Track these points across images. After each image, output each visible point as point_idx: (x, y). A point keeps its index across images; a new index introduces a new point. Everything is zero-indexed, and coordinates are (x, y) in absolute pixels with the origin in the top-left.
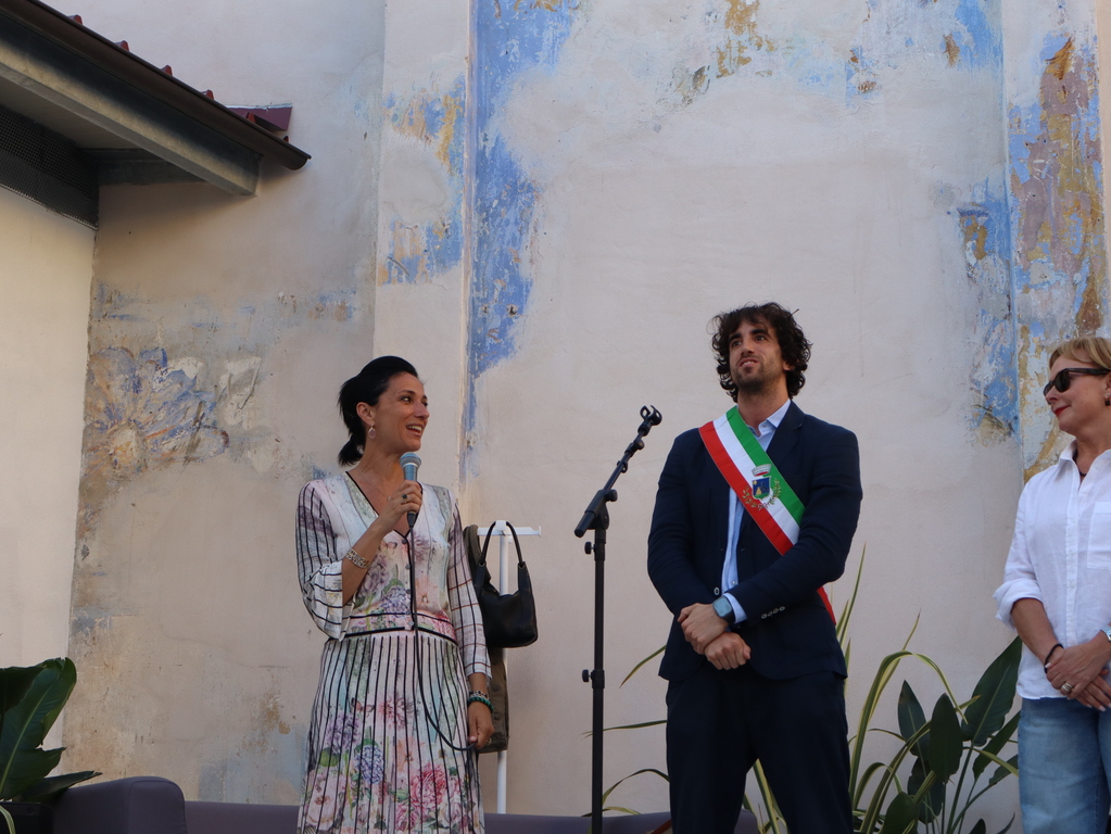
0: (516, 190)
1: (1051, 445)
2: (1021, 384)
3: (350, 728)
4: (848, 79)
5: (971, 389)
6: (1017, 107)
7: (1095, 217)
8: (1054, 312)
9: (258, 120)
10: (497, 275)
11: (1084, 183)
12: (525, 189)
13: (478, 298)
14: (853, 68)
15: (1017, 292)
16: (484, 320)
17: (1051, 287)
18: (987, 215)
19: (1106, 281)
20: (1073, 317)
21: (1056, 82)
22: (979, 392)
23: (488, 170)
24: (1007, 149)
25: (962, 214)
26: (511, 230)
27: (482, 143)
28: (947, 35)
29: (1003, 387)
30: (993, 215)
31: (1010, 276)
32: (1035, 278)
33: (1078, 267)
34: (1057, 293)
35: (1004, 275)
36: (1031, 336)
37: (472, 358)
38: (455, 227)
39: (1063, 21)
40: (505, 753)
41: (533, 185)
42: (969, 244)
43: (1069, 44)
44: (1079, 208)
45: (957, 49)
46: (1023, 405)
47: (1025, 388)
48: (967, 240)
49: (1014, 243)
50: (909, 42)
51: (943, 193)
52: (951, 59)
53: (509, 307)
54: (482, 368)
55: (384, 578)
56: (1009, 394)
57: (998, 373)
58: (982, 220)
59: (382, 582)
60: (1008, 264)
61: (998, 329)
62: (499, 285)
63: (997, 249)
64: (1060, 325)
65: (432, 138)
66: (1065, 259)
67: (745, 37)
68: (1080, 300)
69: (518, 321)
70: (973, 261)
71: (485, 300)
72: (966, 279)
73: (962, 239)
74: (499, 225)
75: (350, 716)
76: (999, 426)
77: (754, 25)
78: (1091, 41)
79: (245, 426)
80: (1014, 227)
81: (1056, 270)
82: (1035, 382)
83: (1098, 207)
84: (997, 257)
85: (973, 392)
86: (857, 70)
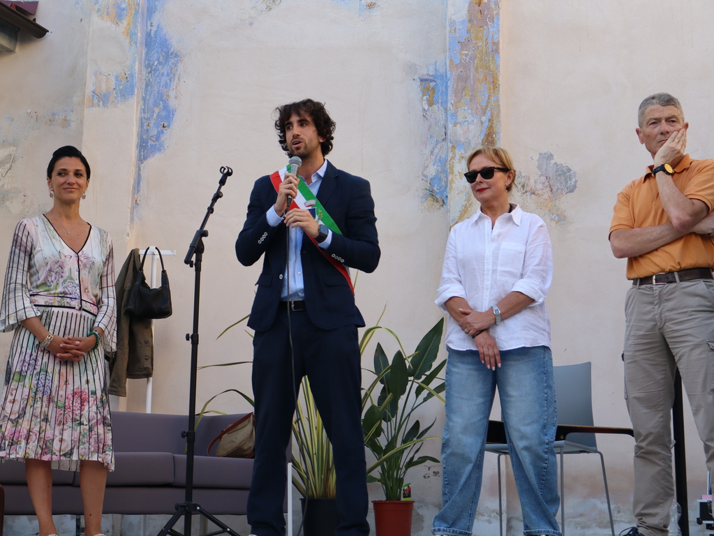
0: (168, 56)
1: (465, 213)
2: (450, 178)
3: (34, 361)
4: (361, 1)
6: (454, 21)
7: (495, 85)
8: (470, 138)
9: (18, 8)
10: (156, 105)
11: (489, 66)
12: (174, 56)
13: (144, 118)
15: (450, 126)
16: (148, 130)
17: (468, 124)
18: (435, 81)
19: (499, 122)
20: (480, 141)
21: (477, 7)
22: (427, 181)
23: (152, 44)
24: (448, 44)
25: (422, 80)
26: (164, 79)
27: (149, 28)
29: (440, 179)
30: (439, 81)
31: (446, 116)
32: (460, 119)
33: (484, 113)
34: (472, 127)
35: (444, 116)
36: (457, 151)
37: (140, 152)
38: (132, 76)
40: (151, 379)
41: (178, 54)
42: (425, 98)
44: (486, 80)
46: (450, 190)
47: (452, 180)
48: (423, 95)
49: (449, 98)
51: (411, 68)
53: (162, 123)
54: (145, 158)
55: (63, 275)
56: (443, 183)
57: (438, 171)
58: (432, 84)
59: (62, 277)
60: (446, 109)
61: (439, 146)
62: (157, 110)
63: (440, 101)
64: (473, 145)
65: (120, 23)
66: (477, 108)
68: (485, 131)
69: (167, 132)
70: (426, 107)
71: (148, 119)
72: (422, 118)
73: (421, 95)
74: (158, 76)
75: (34, 354)
76: (437, 201)
79: (6, 187)
80: (450, 89)
81: (472, 114)
82: (458, 177)
83: (497, 79)
84: (440, 106)
85: (423, 181)
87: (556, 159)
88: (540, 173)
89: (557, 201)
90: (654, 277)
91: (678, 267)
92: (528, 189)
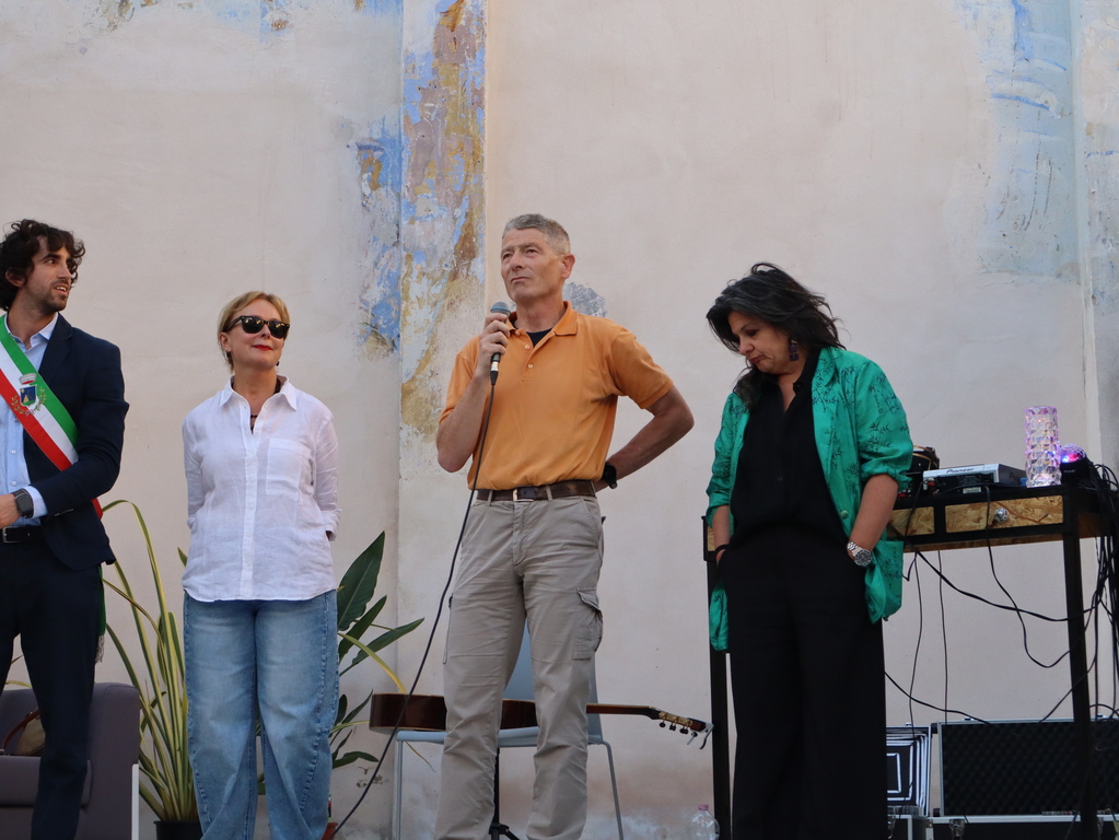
1: (427, 362)
2: (403, 306)
4: (263, 16)
5: (361, 308)
6: (412, 54)
7: (476, 158)
8: (436, 243)
11: (468, 127)
14: (267, 7)
15: (404, 223)
17: (433, 220)
18: (382, 150)
19: (483, 217)
20: (452, 248)
21: (449, 33)
22: (367, 311)
24: (402, 91)
25: (360, 148)
29: (389, 308)
30: (388, 150)
31: (399, 206)
32: (420, 211)
33: (459, 203)
35: (396, 206)
36: (414, 263)
42: (365, 176)
44: (462, 150)
46: (404, 325)
47: (406, 310)
48: (363, 172)
49: (404, 178)
51: (344, 127)
52: (358, 5)
56: (393, 314)
57: (385, 294)
58: (377, 154)
60: (399, 195)
61: (387, 255)
63: (390, 181)
64: (440, 254)
66: (447, 195)
68: (460, 232)
70: (367, 191)
72: (361, 208)
73: (359, 171)
76: (384, 343)
80: (405, 163)
81: (439, 204)
82: (416, 305)
83: (480, 149)
84: (389, 189)
85: (362, 311)
86: (271, 8)
90: (515, 491)
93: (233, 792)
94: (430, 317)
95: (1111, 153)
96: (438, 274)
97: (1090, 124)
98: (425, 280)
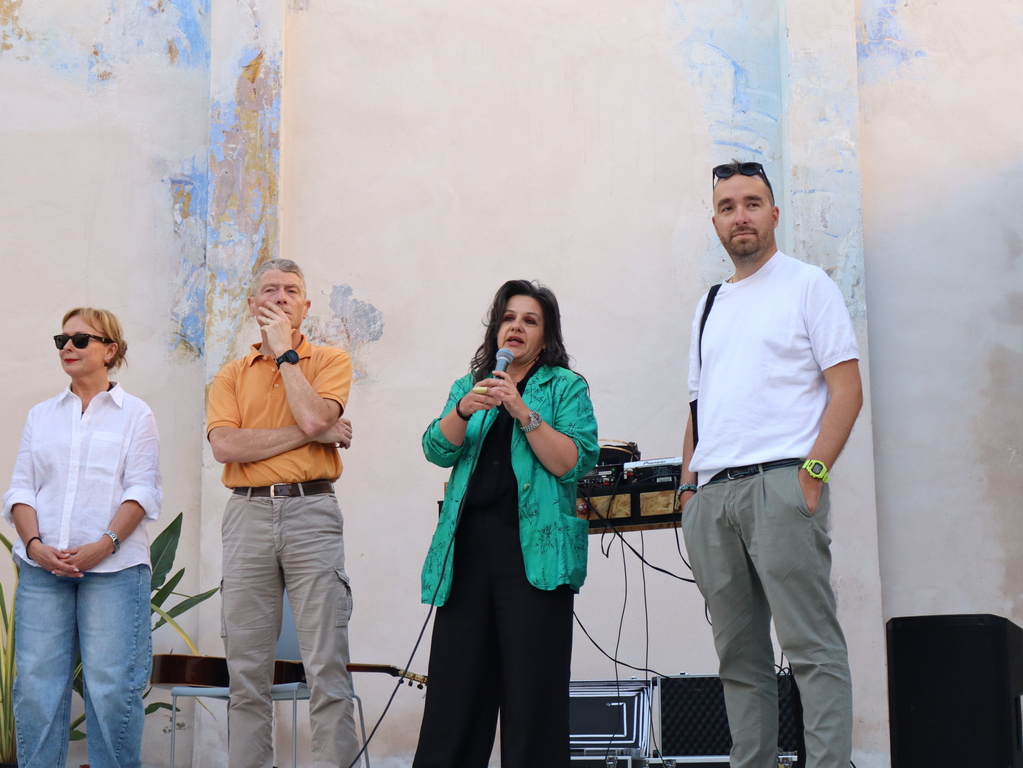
2: (208, 318)
4: (90, 69)
5: (172, 320)
6: (218, 102)
7: (272, 191)
8: (236, 264)
11: (265, 165)
14: (94, 60)
15: (210, 246)
17: (234, 245)
18: (192, 184)
19: (277, 242)
21: (249, 85)
22: (177, 322)
24: (209, 134)
25: (173, 182)
28: (170, 39)
29: (196, 320)
30: (197, 184)
31: (206, 232)
32: (223, 237)
33: (256, 230)
34: (239, 249)
35: (203, 232)
36: (217, 281)
39: (257, 38)
42: (177, 206)
43: (260, 56)
44: (260, 184)
45: (177, 52)
46: (208, 334)
47: (210, 322)
48: (175, 203)
49: (209, 208)
50: (140, 43)
51: (159, 164)
52: (172, 59)
56: (200, 324)
57: (193, 308)
58: (188, 188)
60: (205, 223)
61: (195, 274)
63: (198, 211)
64: (240, 274)
66: (247, 223)
67: (8, 28)
68: (256, 255)
70: (179, 219)
72: (173, 233)
73: (172, 202)
76: (191, 350)
77: (17, 19)
78: (277, 55)
80: (210, 195)
81: (239, 231)
82: (219, 318)
83: (275, 184)
84: (198, 218)
85: (173, 322)
86: (98, 62)
87: (357, 295)
88: (333, 313)
89: (356, 352)
90: (272, 488)
91: (303, 478)
92: (317, 335)
93: (47, 739)
94: (230, 328)
95: (814, 191)
96: (238, 291)
97: (795, 167)
98: (226, 296)
